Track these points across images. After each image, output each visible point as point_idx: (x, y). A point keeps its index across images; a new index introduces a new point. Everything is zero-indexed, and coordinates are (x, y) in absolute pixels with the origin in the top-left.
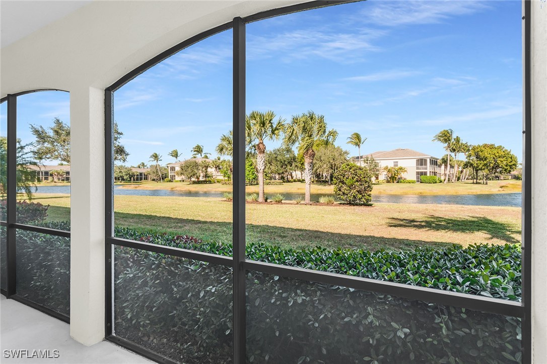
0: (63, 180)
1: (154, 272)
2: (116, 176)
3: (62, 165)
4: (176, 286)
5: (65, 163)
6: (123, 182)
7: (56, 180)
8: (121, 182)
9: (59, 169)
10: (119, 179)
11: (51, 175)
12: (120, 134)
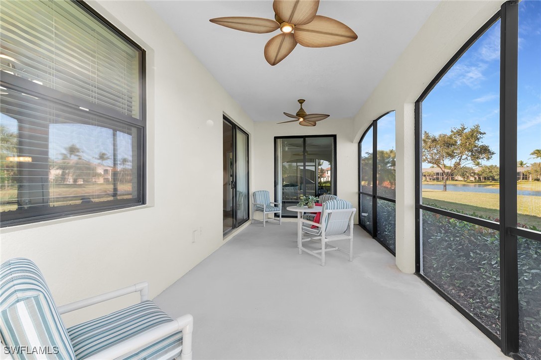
0: (434, 180)
1: (458, 239)
2: (485, 176)
3: (433, 167)
4: (474, 253)
5: (435, 166)
6: (493, 182)
7: (428, 180)
8: (491, 182)
9: (430, 171)
10: (488, 179)
11: (425, 176)
12: (483, 134)
